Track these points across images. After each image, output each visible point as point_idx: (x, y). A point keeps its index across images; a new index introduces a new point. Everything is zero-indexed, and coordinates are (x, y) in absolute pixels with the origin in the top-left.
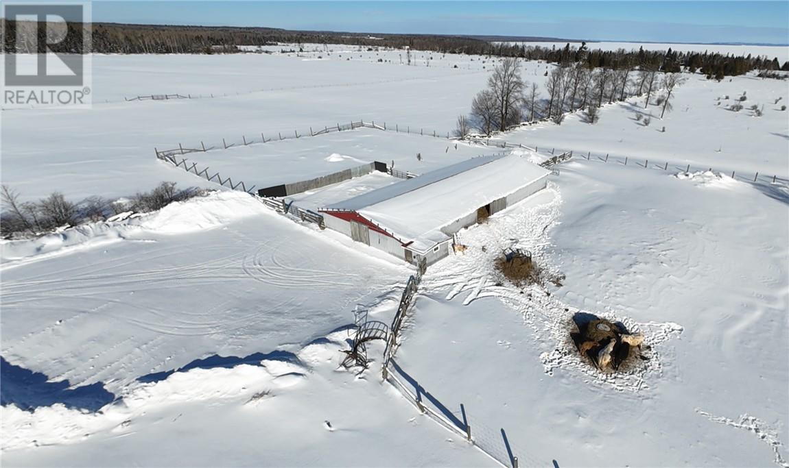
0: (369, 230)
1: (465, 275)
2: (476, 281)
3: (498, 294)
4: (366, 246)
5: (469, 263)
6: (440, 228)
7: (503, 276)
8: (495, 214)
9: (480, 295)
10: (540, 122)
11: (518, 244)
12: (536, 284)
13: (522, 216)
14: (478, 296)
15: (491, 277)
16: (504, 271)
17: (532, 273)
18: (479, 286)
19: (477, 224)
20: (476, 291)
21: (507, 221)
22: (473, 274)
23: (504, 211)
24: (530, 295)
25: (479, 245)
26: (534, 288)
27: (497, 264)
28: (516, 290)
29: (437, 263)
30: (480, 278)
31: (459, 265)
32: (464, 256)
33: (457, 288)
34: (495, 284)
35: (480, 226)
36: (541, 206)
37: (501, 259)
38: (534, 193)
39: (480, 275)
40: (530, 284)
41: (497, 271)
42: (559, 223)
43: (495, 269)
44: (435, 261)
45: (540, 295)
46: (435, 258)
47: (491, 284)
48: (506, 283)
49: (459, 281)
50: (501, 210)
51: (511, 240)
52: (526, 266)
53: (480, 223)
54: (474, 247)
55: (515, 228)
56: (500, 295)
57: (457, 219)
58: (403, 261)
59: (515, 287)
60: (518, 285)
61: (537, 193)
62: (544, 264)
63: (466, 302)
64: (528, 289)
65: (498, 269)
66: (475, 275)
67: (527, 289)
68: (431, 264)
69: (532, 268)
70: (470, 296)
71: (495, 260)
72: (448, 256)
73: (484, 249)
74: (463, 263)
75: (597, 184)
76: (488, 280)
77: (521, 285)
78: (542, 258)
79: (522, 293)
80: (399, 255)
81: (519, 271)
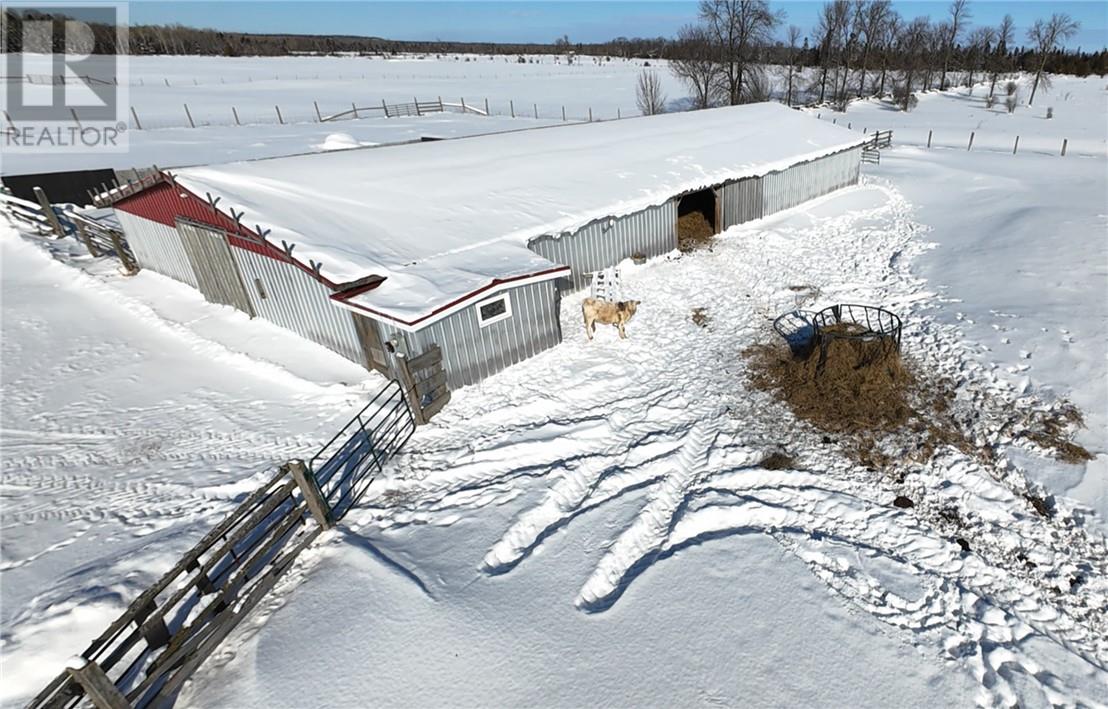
0: (236, 251)
1: (618, 419)
2: (664, 445)
3: (778, 517)
4: (241, 317)
5: (641, 369)
6: (525, 236)
7: (789, 415)
8: (732, 229)
9: (684, 531)
10: (805, 109)
11: (820, 299)
12: (957, 455)
13: (813, 234)
14: (677, 537)
15: (735, 424)
16: (789, 392)
17: (914, 401)
18: (679, 470)
19: (676, 252)
20: (665, 498)
21: (770, 243)
22: (656, 414)
23: (757, 223)
24: (950, 515)
25: (683, 307)
26: (955, 474)
27: (754, 367)
28: (870, 492)
29: (507, 372)
30: (684, 429)
31: (596, 377)
32: (625, 344)
33: (568, 488)
34: (757, 456)
35: (686, 257)
36: (857, 215)
37: (768, 350)
38: (831, 190)
39: (682, 417)
40: (927, 451)
41: (761, 397)
42: (932, 246)
43: (749, 388)
44: (494, 365)
45: (1004, 516)
46: (494, 349)
47: (740, 457)
48: (813, 454)
49: (586, 448)
50: (751, 219)
51: (793, 288)
52: (876, 375)
53: (686, 250)
54: (665, 311)
55: (799, 259)
56: (792, 519)
57: (600, 214)
58: (358, 369)
59: (860, 471)
60: (871, 461)
61: (840, 192)
62: (950, 362)
63: (599, 585)
64: (932, 481)
65: (763, 386)
66: (660, 415)
67: (923, 480)
68: (472, 375)
69: (905, 378)
70: (627, 538)
71: (745, 354)
72: (559, 347)
73: (699, 318)
74: (617, 370)
75: (978, 177)
76: (724, 440)
77: (885, 460)
78: (929, 339)
79: (903, 502)
80: (338, 338)
81: (856, 393)
